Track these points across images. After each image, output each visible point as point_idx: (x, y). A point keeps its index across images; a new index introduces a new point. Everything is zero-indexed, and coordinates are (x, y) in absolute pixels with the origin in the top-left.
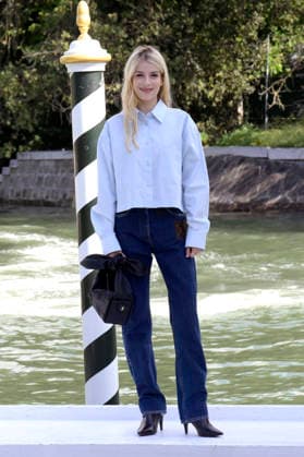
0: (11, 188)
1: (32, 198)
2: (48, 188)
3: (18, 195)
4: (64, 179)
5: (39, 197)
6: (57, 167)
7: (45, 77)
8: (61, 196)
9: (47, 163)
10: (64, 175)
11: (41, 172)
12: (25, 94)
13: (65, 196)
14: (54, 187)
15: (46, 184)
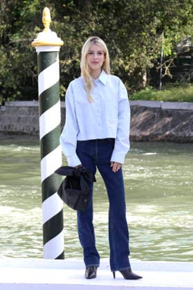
0: (1, 123)
1: (14, 130)
2: (24, 124)
3: (5, 128)
4: (34, 119)
5: (18, 129)
6: (30, 111)
7: (23, 55)
8: (32, 129)
9: (23, 108)
10: (34, 116)
11: (19, 114)
12: (11, 65)
13: (34, 129)
14: (28, 124)
15: (23, 121)
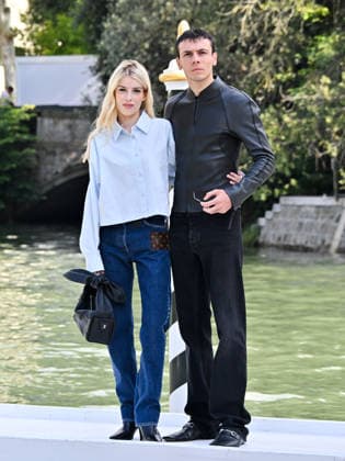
0: (272, 232)
1: (292, 243)
2: (307, 233)
3: (279, 239)
4: (323, 226)
5: (298, 242)
6: (318, 213)
7: (304, 121)
8: (319, 242)
9: (308, 209)
10: (324, 221)
11: (301, 217)
12: (283, 138)
13: (323, 241)
14: (314, 233)
15: (306, 230)
